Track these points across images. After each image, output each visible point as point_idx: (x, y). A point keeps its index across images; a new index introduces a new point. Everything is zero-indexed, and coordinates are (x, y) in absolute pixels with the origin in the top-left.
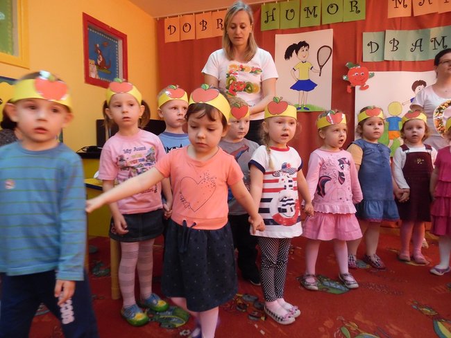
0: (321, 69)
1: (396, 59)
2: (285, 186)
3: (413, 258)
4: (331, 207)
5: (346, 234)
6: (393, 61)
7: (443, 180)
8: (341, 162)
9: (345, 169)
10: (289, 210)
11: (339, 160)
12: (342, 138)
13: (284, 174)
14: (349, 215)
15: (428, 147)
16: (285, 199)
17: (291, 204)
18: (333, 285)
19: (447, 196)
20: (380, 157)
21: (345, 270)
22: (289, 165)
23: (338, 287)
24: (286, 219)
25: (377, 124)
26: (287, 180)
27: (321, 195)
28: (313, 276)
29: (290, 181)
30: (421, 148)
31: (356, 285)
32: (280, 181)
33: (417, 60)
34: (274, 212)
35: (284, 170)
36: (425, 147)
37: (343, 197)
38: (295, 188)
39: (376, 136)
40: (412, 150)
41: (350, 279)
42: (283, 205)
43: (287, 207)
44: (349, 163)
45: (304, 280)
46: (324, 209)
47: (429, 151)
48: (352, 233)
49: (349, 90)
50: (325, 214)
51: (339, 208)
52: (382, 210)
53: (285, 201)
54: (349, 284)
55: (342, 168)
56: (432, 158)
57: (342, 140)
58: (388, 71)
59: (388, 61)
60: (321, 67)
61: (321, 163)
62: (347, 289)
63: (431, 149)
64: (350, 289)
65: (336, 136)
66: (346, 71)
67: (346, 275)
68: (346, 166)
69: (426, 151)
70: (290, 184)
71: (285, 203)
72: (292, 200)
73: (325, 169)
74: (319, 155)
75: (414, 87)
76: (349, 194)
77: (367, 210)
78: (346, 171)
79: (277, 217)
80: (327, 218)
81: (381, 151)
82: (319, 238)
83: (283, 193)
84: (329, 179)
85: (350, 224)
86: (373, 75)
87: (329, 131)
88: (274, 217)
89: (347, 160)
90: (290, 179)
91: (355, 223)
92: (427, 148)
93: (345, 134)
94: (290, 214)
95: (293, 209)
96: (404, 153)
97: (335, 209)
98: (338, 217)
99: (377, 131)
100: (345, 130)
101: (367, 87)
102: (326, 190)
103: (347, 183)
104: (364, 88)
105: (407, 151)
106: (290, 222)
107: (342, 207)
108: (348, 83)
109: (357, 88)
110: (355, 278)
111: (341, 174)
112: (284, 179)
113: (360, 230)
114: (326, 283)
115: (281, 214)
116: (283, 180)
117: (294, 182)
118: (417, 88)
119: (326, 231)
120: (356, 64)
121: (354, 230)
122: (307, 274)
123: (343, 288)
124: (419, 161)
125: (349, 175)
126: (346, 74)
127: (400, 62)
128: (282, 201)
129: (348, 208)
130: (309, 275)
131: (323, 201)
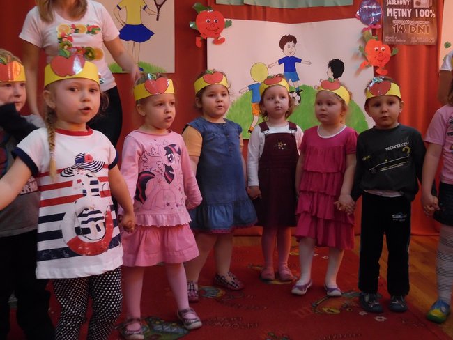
0: (158, 10)
1: (258, 4)
2: (85, 191)
3: (278, 275)
4: (155, 218)
5: (176, 254)
6: (255, 6)
7: (308, 170)
8: (169, 150)
9: (174, 161)
10: (93, 229)
11: (166, 148)
12: (169, 115)
13: (81, 171)
14: (179, 227)
15: (293, 127)
16: (85, 212)
17: (96, 220)
18: (167, 328)
19: (311, 189)
20: (225, 143)
21: (185, 305)
22: (89, 158)
23: (174, 330)
24: (90, 244)
25: (219, 95)
26: (86, 181)
27: (141, 201)
28: (138, 320)
29: (92, 183)
30: (283, 129)
31: (199, 324)
32: (75, 183)
33: (284, 7)
34: (69, 235)
35: (81, 165)
36: (288, 126)
37: (172, 201)
38: (104, 194)
39: (220, 112)
40: (272, 130)
41: (191, 316)
42: (84, 223)
43: (91, 225)
44: (179, 152)
45: (125, 329)
46: (145, 220)
47: (293, 131)
48: (185, 252)
49: (199, 44)
50: (147, 228)
51: (165, 218)
52: (231, 217)
53: (86, 215)
54: (189, 324)
55: (170, 160)
56: (297, 141)
57: (170, 118)
58: (249, 18)
59: (249, 6)
60: (159, 7)
61: (140, 151)
62: (186, 332)
63: (296, 129)
64: (190, 330)
65: (160, 111)
66: (193, 15)
67: (186, 311)
68: (176, 156)
69: (289, 132)
70: (94, 186)
71: (86, 219)
72: (99, 212)
73: (145, 162)
74: (138, 140)
75: (282, 44)
76: (181, 196)
77: (213, 218)
78: (175, 164)
79: (75, 242)
80: (149, 233)
81: (226, 134)
82: (137, 265)
83: (81, 203)
84: (151, 176)
85: (182, 239)
86: (229, 24)
87: (149, 106)
88: (70, 243)
89: (177, 148)
90: (94, 179)
91: (189, 238)
92: (290, 128)
93: (172, 109)
94: (96, 236)
95: (102, 228)
96: (262, 135)
97: (161, 219)
98: (164, 231)
99: (220, 104)
100: (172, 103)
101: (223, 40)
102: (147, 192)
103: (178, 181)
104: (219, 41)
105: (266, 132)
106: (97, 249)
107: (170, 217)
108: (197, 33)
109: (210, 40)
110: (198, 314)
111: (169, 169)
112: (82, 180)
113: (196, 246)
114: (158, 327)
115: (81, 237)
116: (79, 181)
117: (101, 184)
118: (286, 45)
119: (147, 252)
120: (207, 6)
121: (188, 247)
122: (129, 318)
123: (181, 331)
124: (280, 145)
125: (180, 170)
126: (194, 20)
127: (264, 8)
128: (81, 215)
129: (178, 218)
130: (131, 320)
131: (143, 209)
